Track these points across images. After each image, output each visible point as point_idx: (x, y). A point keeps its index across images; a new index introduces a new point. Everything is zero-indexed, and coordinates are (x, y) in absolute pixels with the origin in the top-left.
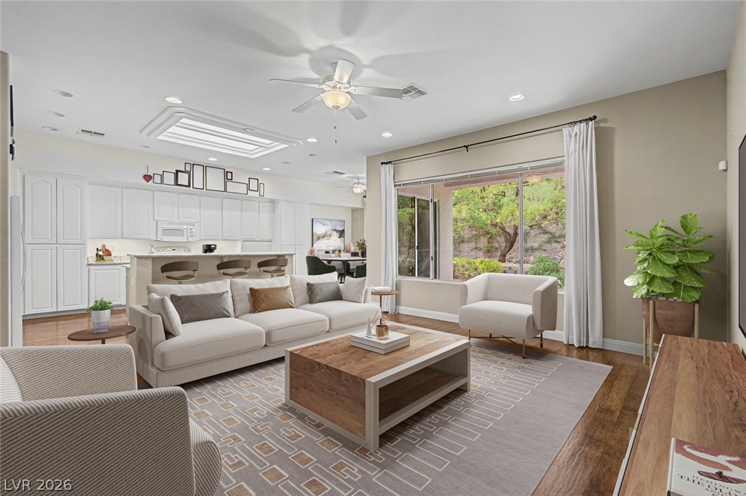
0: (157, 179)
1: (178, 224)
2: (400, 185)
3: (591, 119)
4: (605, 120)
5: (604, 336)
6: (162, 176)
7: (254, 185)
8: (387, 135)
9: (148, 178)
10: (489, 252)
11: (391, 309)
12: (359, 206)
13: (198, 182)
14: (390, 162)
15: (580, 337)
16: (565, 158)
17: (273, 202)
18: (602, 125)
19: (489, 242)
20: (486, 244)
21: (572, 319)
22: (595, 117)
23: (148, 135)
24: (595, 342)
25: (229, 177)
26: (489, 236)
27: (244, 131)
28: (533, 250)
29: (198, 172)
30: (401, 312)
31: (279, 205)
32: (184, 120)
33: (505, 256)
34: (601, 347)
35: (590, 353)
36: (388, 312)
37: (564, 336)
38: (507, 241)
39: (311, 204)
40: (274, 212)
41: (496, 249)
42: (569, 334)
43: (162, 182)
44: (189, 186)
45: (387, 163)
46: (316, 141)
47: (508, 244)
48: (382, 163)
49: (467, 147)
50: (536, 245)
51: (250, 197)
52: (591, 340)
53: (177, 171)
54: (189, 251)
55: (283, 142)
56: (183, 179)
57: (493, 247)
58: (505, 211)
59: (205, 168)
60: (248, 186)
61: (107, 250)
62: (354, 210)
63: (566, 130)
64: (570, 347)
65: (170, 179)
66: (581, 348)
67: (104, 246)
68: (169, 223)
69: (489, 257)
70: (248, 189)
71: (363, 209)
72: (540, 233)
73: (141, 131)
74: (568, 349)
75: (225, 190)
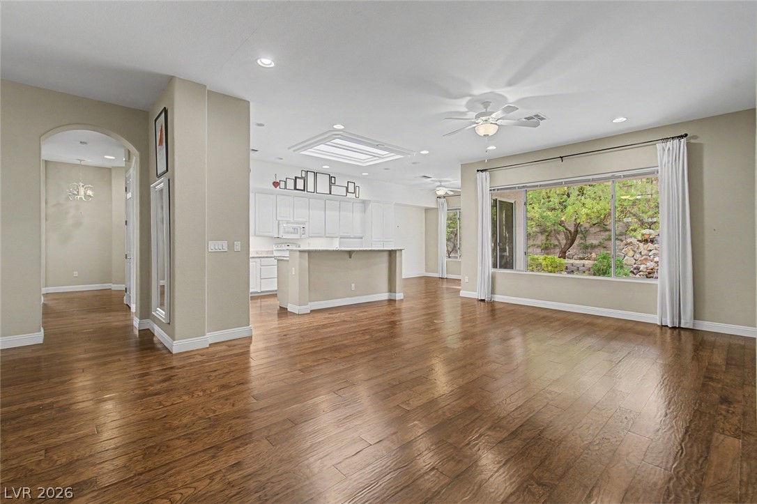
0: (282, 185)
2: (494, 190)
3: (682, 137)
4: (695, 137)
5: (695, 318)
6: (286, 182)
7: (351, 189)
8: (492, 148)
9: (276, 184)
10: (546, 249)
11: (488, 298)
12: (433, 205)
13: (310, 187)
14: (485, 170)
15: (673, 318)
16: (659, 168)
17: (364, 202)
18: (692, 141)
19: (547, 239)
20: (544, 242)
21: (666, 303)
22: (686, 135)
23: (294, 151)
24: (686, 323)
25: (333, 182)
26: (547, 234)
27: (377, 146)
28: (593, 247)
29: (311, 177)
30: (496, 300)
31: (370, 205)
32: (337, 141)
33: (565, 253)
34: (691, 327)
35: (682, 332)
36: (484, 300)
37: (658, 318)
38: (567, 238)
39: (396, 204)
40: (365, 212)
41: (555, 246)
42: (663, 315)
43: (286, 188)
44: (304, 190)
45: (482, 171)
46: (428, 152)
47: (569, 242)
48: (478, 171)
49: (561, 157)
50: (595, 242)
51: (349, 198)
52: (682, 321)
53: (296, 178)
54: (299, 247)
55: (398, 153)
56: (300, 184)
57: (551, 244)
58: (570, 210)
59: (315, 174)
60: (347, 188)
62: (427, 210)
63: (659, 146)
64: (663, 328)
65: (290, 184)
66: (674, 328)
68: (287, 223)
69: (548, 254)
70: (347, 191)
71: (437, 209)
72: (601, 231)
73: (289, 148)
74: (662, 329)
75: (330, 193)
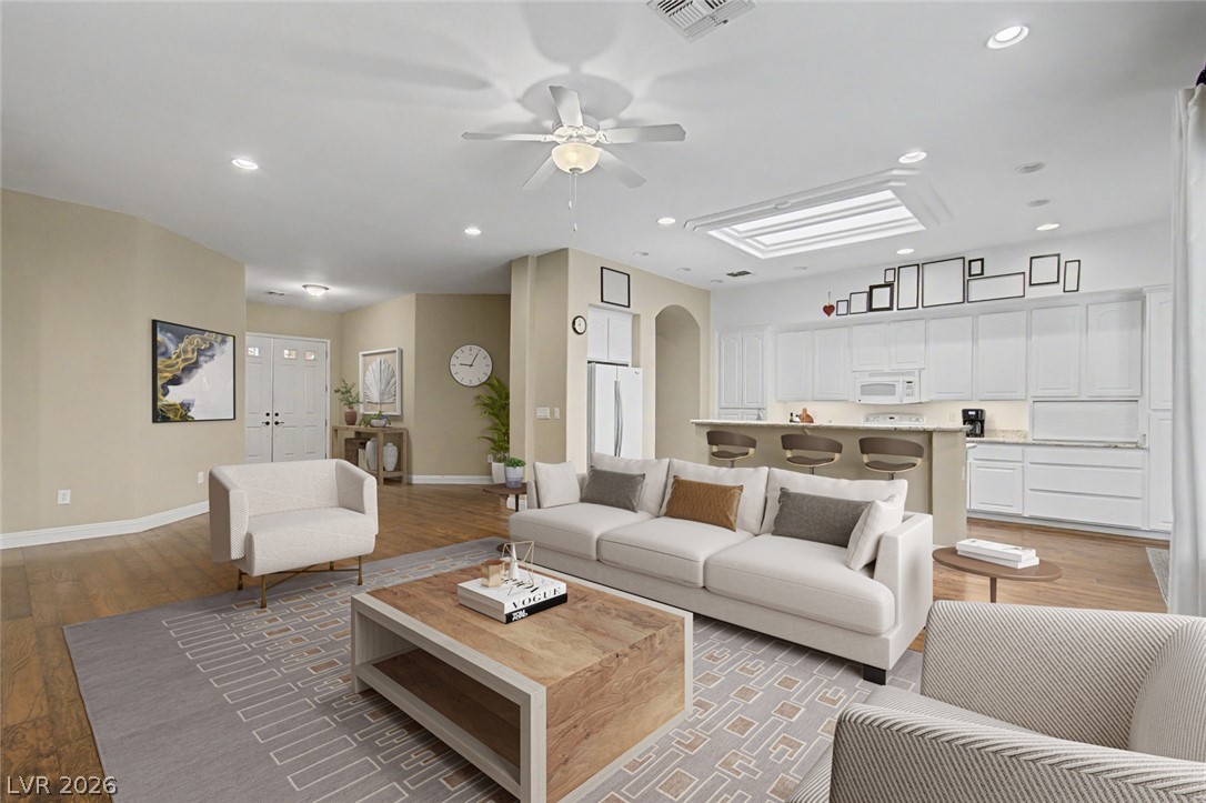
0: (842, 308)
1: (888, 374)
6: (849, 302)
13: (908, 299)
17: (1137, 298)
25: (976, 271)
29: (908, 277)
43: (849, 312)
44: (890, 308)
53: (873, 287)
56: (882, 297)
59: (921, 267)
60: (1028, 277)
61: (808, 416)
65: (860, 303)
67: (805, 410)
68: (871, 375)
70: (1028, 283)
75: (965, 299)
